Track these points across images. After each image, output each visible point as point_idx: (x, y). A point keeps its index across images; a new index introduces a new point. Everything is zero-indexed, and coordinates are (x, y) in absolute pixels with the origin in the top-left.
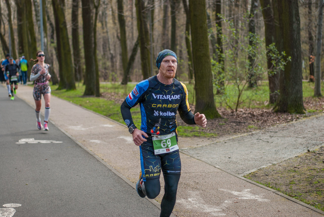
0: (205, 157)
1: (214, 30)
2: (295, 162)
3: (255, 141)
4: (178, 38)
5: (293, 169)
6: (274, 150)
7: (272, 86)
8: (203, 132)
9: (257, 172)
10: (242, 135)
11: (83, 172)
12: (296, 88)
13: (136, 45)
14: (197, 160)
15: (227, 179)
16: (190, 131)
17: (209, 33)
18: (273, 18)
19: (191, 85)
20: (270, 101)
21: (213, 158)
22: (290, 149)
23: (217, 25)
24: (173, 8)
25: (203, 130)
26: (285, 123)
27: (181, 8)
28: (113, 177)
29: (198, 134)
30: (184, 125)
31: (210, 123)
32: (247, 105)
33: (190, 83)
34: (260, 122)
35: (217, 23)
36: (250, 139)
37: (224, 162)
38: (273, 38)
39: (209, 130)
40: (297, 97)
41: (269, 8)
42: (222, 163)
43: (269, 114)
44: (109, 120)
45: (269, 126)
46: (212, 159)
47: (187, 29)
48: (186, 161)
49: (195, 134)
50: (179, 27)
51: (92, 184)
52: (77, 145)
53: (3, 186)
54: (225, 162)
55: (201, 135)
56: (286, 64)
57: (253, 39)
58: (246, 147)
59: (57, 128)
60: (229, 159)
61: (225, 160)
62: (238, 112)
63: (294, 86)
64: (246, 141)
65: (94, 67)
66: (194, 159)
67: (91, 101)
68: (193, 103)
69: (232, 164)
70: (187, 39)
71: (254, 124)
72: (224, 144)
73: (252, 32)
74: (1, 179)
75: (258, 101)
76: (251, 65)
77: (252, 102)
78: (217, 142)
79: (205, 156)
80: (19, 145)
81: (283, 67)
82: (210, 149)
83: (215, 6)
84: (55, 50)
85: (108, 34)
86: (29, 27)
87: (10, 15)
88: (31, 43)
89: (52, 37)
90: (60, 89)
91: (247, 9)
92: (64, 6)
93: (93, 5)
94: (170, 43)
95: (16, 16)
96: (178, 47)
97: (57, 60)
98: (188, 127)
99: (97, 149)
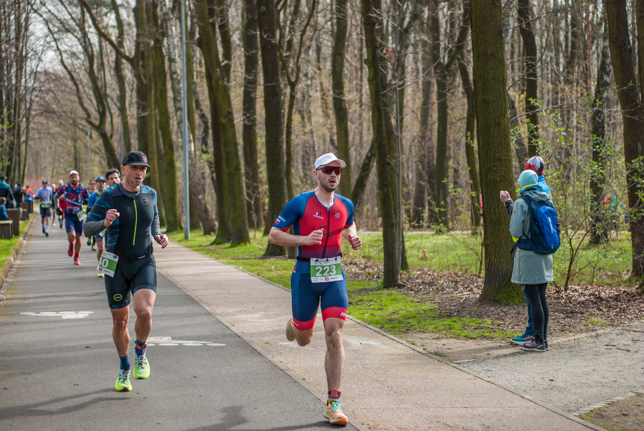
0: (503, 379)
1: (523, 130)
3: (603, 349)
4: (451, 145)
6: (641, 366)
7: (637, 240)
8: (499, 328)
9: (606, 409)
10: (576, 337)
11: (266, 402)
13: (369, 158)
14: (487, 383)
15: (546, 421)
16: (473, 327)
17: (512, 136)
18: (639, 106)
19: (476, 238)
20: (633, 271)
21: (520, 380)
23: (528, 120)
24: (442, 86)
25: (498, 325)
27: (457, 87)
29: (490, 333)
30: (462, 315)
31: (514, 312)
32: (588, 278)
33: (474, 234)
34: (613, 312)
35: (528, 116)
36: (594, 345)
37: (541, 388)
38: (640, 147)
39: (511, 325)
41: (633, 87)
42: (535, 390)
43: (631, 297)
45: (632, 319)
46: (518, 382)
47: (469, 128)
48: (466, 384)
49: (484, 332)
50: (453, 123)
52: (254, 351)
54: (543, 388)
55: (496, 335)
57: (599, 148)
58: (585, 360)
59: (214, 317)
60: (551, 382)
61: (543, 385)
62: (568, 291)
64: (583, 348)
66: (483, 381)
67: (279, 267)
68: (480, 273)
69: (556, 393)
70: (469, 148)
71: (602, 315)
73: (598, 136)
75: (609, 271)
76: (595, 199)
77: (596, 273)
79: (503, 376)
82: (512, 362)
83: (526, 83)
84: (210, 168)
85: (312, 137)
86: (160, 121)
87: (122, 98)
88: (163, 152)
89: (205, 142)
90: (220, 244)
91: (588, 89)
92: (228, 81)
93: (286, 79)
94: (435, 156)
95: (135, 99)
96: (451, 163)
97: (212, 186)
98: (470, 320)
99: (292, 359)
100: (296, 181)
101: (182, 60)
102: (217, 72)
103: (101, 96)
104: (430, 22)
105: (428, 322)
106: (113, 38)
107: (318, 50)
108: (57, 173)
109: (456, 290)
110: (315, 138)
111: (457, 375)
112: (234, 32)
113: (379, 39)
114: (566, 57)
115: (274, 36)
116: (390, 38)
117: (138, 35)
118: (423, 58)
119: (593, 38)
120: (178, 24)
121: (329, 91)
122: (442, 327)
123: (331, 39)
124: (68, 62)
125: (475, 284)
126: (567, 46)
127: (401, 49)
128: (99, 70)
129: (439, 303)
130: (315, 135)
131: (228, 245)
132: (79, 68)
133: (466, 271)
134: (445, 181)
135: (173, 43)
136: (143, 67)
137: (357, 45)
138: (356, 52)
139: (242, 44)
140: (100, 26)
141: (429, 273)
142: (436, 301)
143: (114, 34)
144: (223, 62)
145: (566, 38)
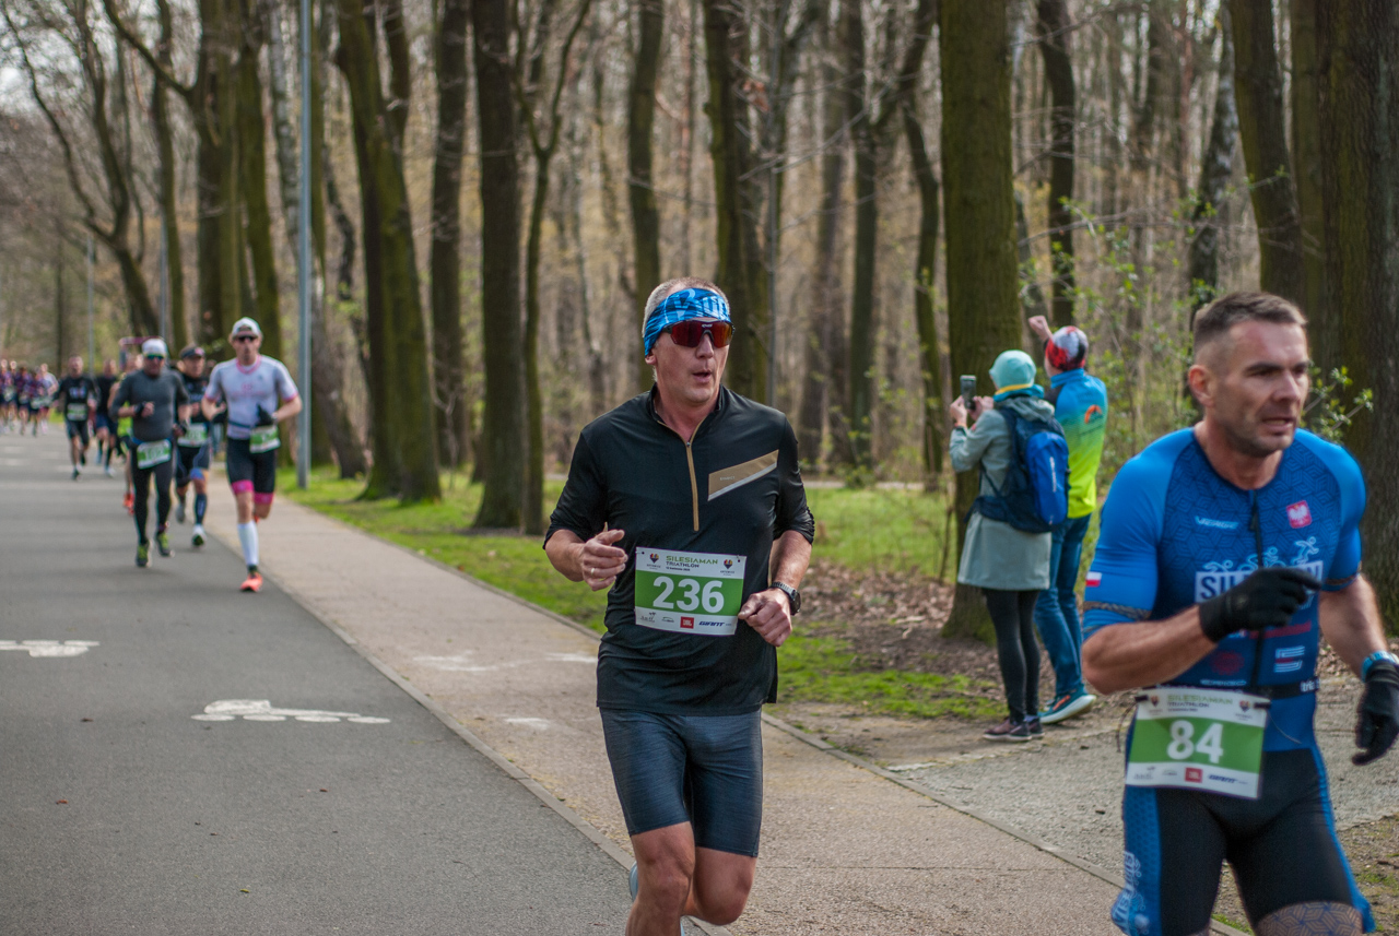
0: (996, 807)
1: (1041, 268)
2: (1383, 842)
4: (883, 296)
5: (1375, 871)
8: (986, 698)
11: (478, 849)
12: (1391, 523)
14: (962, 818)
15: (1091, 902)
16: (929, 693)
17: (1022, 278)
18: (1296, 221)
19: (936, 500)
21: (1033, 810)
22: (1360, 786)
23: (1057, 246)
24: (866, 165)
25: (985, 690)
26: (1338, 674)
27: (900, 169)
28: (606, 872)
29: (967, 706)
30: (904, 667)
33: (932, 489)
35: (1054, 237)
37: (1078, 829)
40: (1392, 564)
41: (1283, 180)
42: (1066, 834)
44: (585, 633)
46: (1028, 816)
47: (926, 259)
48: (916, 817)
49: (953, 705)
50: (888, 249)
51: (519, 898)
52: (452, 734)
53: (145, 895)
54: (1083, 830)
55: (980, 711)
56: (1349, 422)
59: (365, 660)
60: (1098, 817)
61: (1081, 821)
63: (1380, 518)
65: (524, 409)
66: (952, 811)
67: (505, 552)
68: (942, 574)
69: (1111, 840)
70: (923, 302)
72: (1076, 754)
73: (1206, 283)
74: (138, 864)
78: (1044, 745)
79: (996, 801)
80: (209, 726)
81: (1337, 433)
82: (1015, 772)
83: (1049, 164)
84: (357, 332)
85: (581, 271)
86: (250, 227)
87: (166, 175)
88: (254, 295)
89: (345, 275)
90: (374, 498)
91: (1182, 182)
92: (401, 144)
93: (528, 142)
94: (848, 317)
95: (193, 177)
96: (882, 335)
97: (359, 373)
98: (922, 677)
99: (535, 756)
100: (544, 366)
101: (300, 94)
102: (376, 122)
103: (118, 169)
104: (844, 28)
105: (831, 680)
106: (149, 43)
107: (598, 81)
108: (18, 335)
109: (892, 612)
110: (588, 274)
111: (896, 796)
112: (414, 37)
113: (735, 60)
114: (1134, 110)
115: (504, 48)
116: (754, 60)
117: (204, 39)
118: (827, 106)
119: (1197, 71)
120: (293, 16)
121: (619, 170)
122: (862, 693)
123: (626, 57)
124: (48, 92)
125: (933, 600)
126: (1137, 88)
127: (781, 83)
128: (116, 114)
129: (855, 640)
130: (588, 265)
131: (392, 502)
132: (70, 106)
133: (915, 568)
134: (868, 374)
135: (282, 57)
136: (214, 107)
137: (683, 72)
138: (681, 88)
139: (431, 64)
140: (120, 15)
141: (831, 572)
142: (849, 634)
143: (150, 36)
144: (390, 101)
145: (1137, 68)
